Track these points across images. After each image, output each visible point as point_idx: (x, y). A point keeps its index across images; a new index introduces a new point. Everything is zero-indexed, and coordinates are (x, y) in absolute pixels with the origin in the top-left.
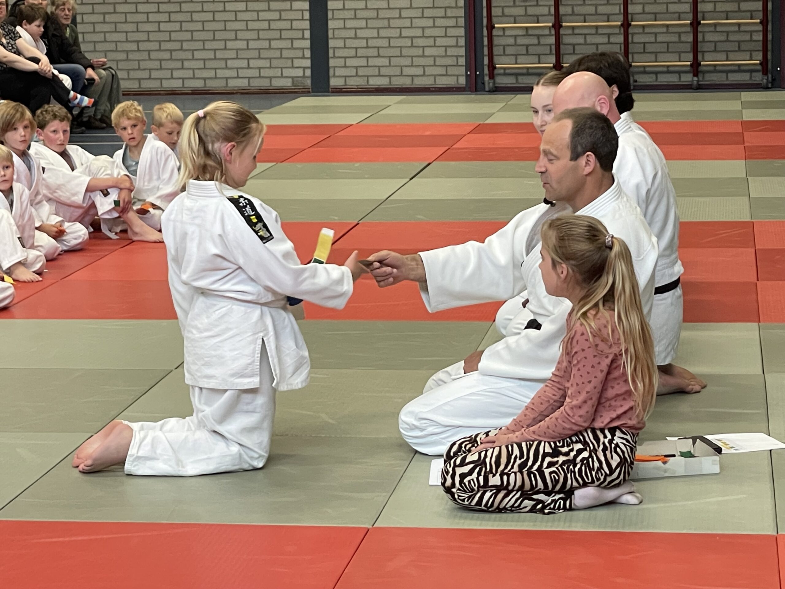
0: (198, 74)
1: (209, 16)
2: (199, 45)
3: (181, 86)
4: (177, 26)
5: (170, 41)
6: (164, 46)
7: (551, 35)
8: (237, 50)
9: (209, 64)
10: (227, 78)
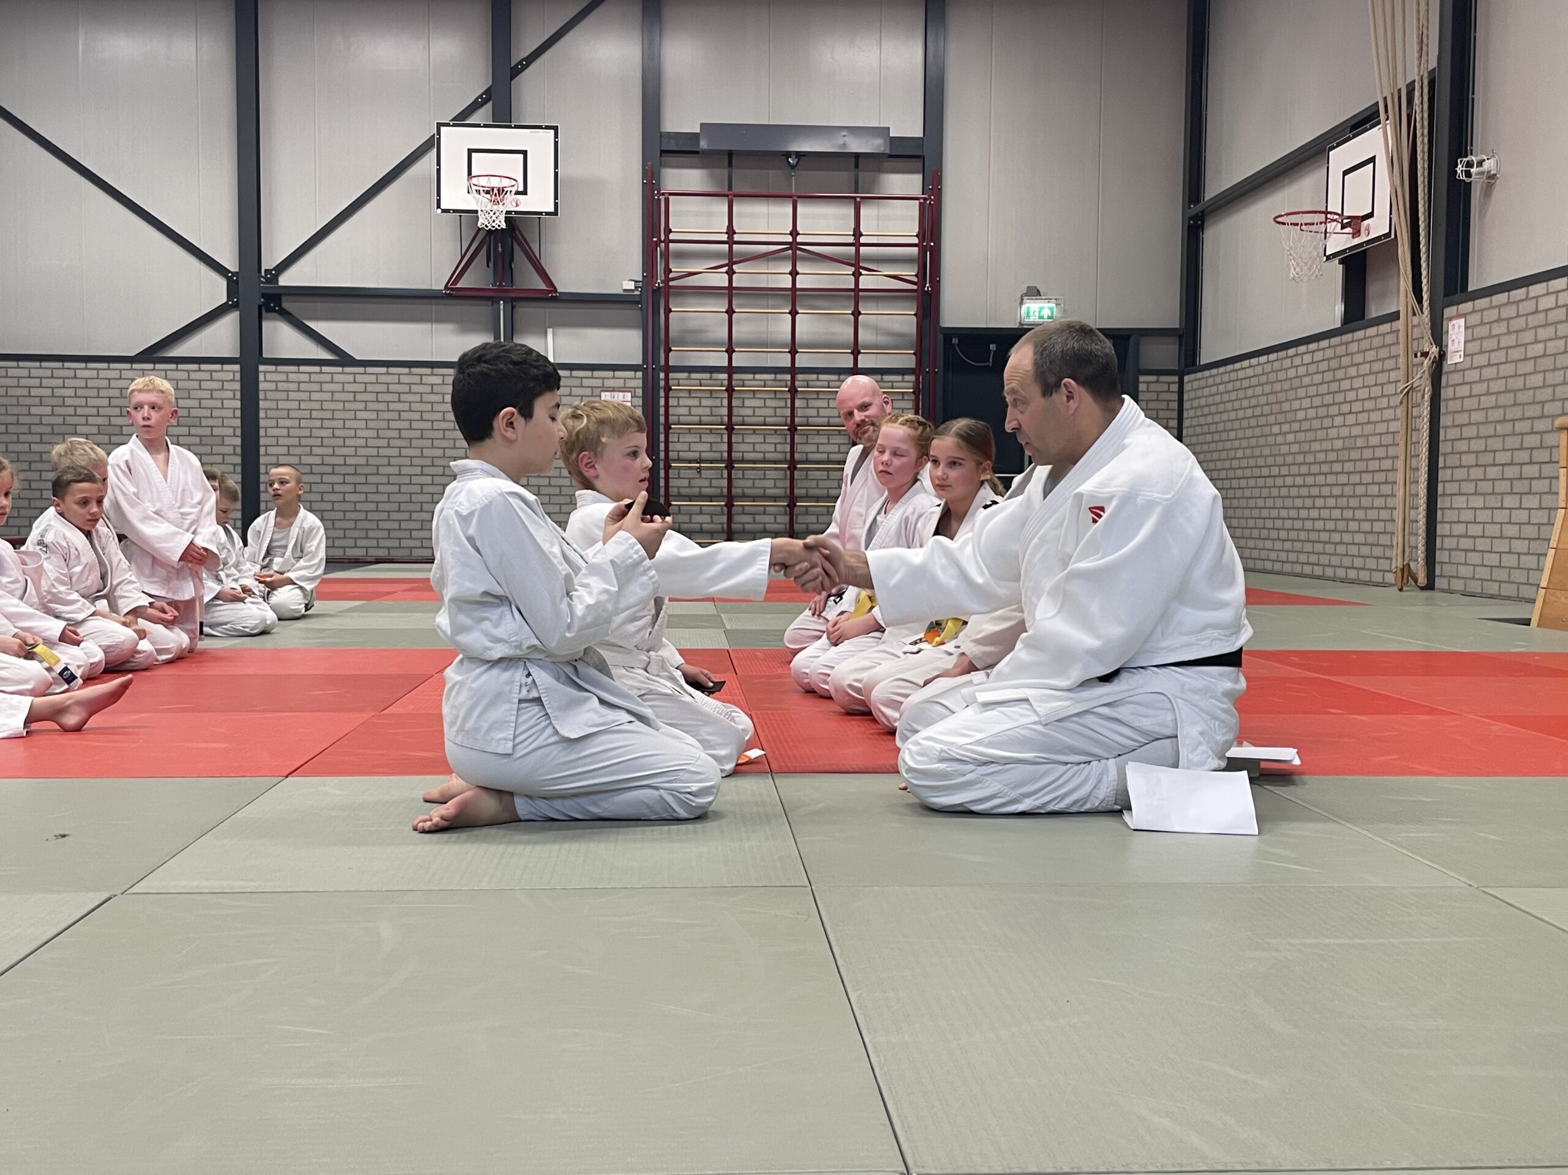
0: (382, 543)
1: (395, 489)
2: (384, 516)
3: (364, 554)
4: (362, 497)
5: (355, 511)
6: (349, 516)
7: (722, 514)
8: (422, 521)
9: (394, 534)
10: (411, 548)
